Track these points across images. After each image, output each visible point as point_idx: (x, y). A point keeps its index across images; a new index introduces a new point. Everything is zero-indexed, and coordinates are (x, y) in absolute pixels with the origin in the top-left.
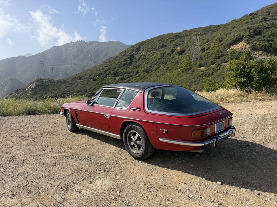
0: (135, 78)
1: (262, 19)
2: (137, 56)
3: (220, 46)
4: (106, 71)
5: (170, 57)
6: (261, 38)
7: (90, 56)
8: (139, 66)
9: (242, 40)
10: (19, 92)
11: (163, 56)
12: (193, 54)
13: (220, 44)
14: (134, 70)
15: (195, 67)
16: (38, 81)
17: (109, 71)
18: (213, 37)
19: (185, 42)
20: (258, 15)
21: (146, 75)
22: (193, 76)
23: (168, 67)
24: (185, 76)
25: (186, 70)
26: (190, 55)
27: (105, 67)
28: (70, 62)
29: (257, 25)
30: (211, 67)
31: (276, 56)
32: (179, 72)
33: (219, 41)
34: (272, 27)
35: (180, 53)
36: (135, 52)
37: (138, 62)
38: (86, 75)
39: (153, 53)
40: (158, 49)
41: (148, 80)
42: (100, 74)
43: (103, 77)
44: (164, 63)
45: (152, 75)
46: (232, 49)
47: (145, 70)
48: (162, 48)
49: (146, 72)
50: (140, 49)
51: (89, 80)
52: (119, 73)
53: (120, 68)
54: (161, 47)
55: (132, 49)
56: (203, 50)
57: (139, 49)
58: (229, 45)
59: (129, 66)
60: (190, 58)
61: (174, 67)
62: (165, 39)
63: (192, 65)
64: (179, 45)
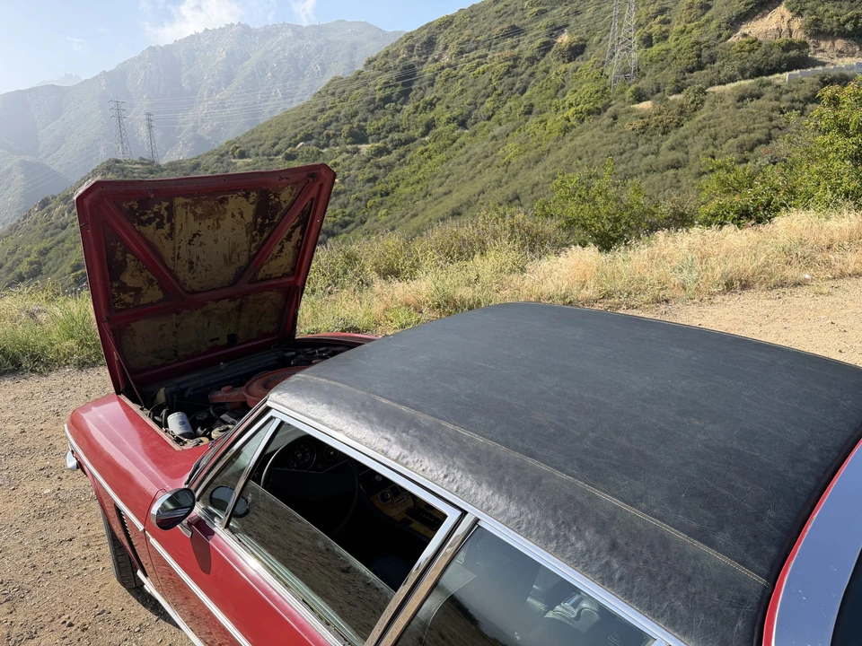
0: (423, 148)
2: (427, 70)
3: (703, 25)
4: (326, 126)
5: (537, 68)
7: (270, 74)
8: (434, 105)
9: (778, 4)
10: (51, 205)
11: (514, 67)
12: (611, 57)
13: (704, 18)
14: (418, 120)
15: (621, 104)
16: (108, 169)
17: (335, 124)
19: (587, 16)
21: (460, 135)
22: (616, 134)
23: (532, 105)
24: (587, 135)
25: (590, 112)
26: (603, 59)
27: (322, 111)
28: (207, 101)
30: (674, 102)
32: (568, 119)
33: (701, 8)
36: (420, 56)
37: (429, 89)
38: (262, 142)
39: (479, 57)
40: (495, 41)
41: (467, 152)
42: (307, 138)
43: (317, 145)
44: (518, 90)
45: (479, 135)
46: (745, 35)
47: (455, 119)
48: (509, 40)
49: (459, 125)
50: (435, 43)
51: (272, 160)
52: (368, 132)
53: (372, 112)
54: (506, 35)
55: (410, 46)
56: (648, 41)
57: (430, 44)
58: (736, 20)
59: (402, 104)
60: (603, 71)
61: (551, 105)
62: (519, 8)
63: (611, 97)
64: (566, 26)
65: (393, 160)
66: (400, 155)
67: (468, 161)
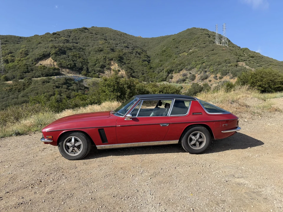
1: (64, 40)
3: (27, 59)
6: (67, 58)
9: (50, 57)
18: (17, 49)
20: (60, 36)
29: (61, 45)
30: (21, 82)
31: (80, 75)
33: (25, 54)
34: (74, 49)
46: (41, 64)
56: (7, 61)
58: (37, 59)
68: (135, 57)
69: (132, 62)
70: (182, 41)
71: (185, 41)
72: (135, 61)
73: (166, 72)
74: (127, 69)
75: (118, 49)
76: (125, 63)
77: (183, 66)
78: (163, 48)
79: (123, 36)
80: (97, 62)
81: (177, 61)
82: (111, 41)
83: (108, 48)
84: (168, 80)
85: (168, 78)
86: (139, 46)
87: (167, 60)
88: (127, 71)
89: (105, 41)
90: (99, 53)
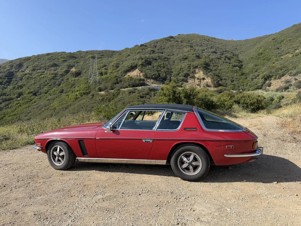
0: (17, 102)
1: (150, 51)
2: (19, 74)
3: (117, 72)
5: (64, 78)
6: (152, 68)
8: (22, 87)
9: (137, 68)
11: (55, 77)
12: (90, 77)
13: (117, 70)
14: (15, 92)
15: (95, 92)
18: (110, 62)
19: (81, 64)
20: (147, 47)
21: (34, 98)
22: (94, 100)
23: (63, 90)
24: (84, 101)
25: (84, 94)
26: (87, 78)
29: (147, 56)
30: (111, 92)
31: (163, 85)
32: (77, 95)
33: (116, 67)
34: (158, 59)
35: (76, 74)
36: (16, 69)
37: (20, 81)
39: (41, 72)
40: (47, 68)
41: (37, 104)
44: (57, 84)
45: (42, 99)
46: (129, 76)
47: (31, 92)
48: (53, 68)
49: (33, 95)
50: (22, 65)
54: (52, 66)
55: (11, 65)
56: (101, 74)
57: (20, 65)
58: (126, 71)
59: (7, 86)
60: (88, 81)
61: (70, 90)
62: (57, 58)
63: (91, 89)
64: (74, 66)
65: (3, 106)
66: (6, 104)
67: (38, 108)
68: (224, 62)
69: (219, 68)
70: (285, 40)
71: (290, 40)
72: (223, 68)
73: (262, 78)
74: (213, 76)
75: (205, 55)
76: (211, 70)
77: (286, 70)
78: (259, 50)
79: (211, 41)
80: (181, 71)
81: (277, 65)
82: (197, 48)
83: (193, 56)
84: (264, 88)
85: (264, 85)
86: (230, 50)
87: (264, 65)
88: (213, 78)
89: (191, 48)
90: (184, 61)
